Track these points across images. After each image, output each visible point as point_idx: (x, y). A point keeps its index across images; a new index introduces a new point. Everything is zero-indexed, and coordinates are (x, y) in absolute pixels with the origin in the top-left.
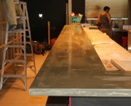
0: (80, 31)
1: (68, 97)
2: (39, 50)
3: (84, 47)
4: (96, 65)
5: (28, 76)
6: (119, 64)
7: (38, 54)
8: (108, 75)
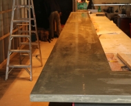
0: (87, 19)
1: (72, 103)
2: (45, 37)
3: (90, 40)
4: (101, 63)
5: (33, 65)
6: (125, 59)
7: (45, 41)
8: (113, 77)
